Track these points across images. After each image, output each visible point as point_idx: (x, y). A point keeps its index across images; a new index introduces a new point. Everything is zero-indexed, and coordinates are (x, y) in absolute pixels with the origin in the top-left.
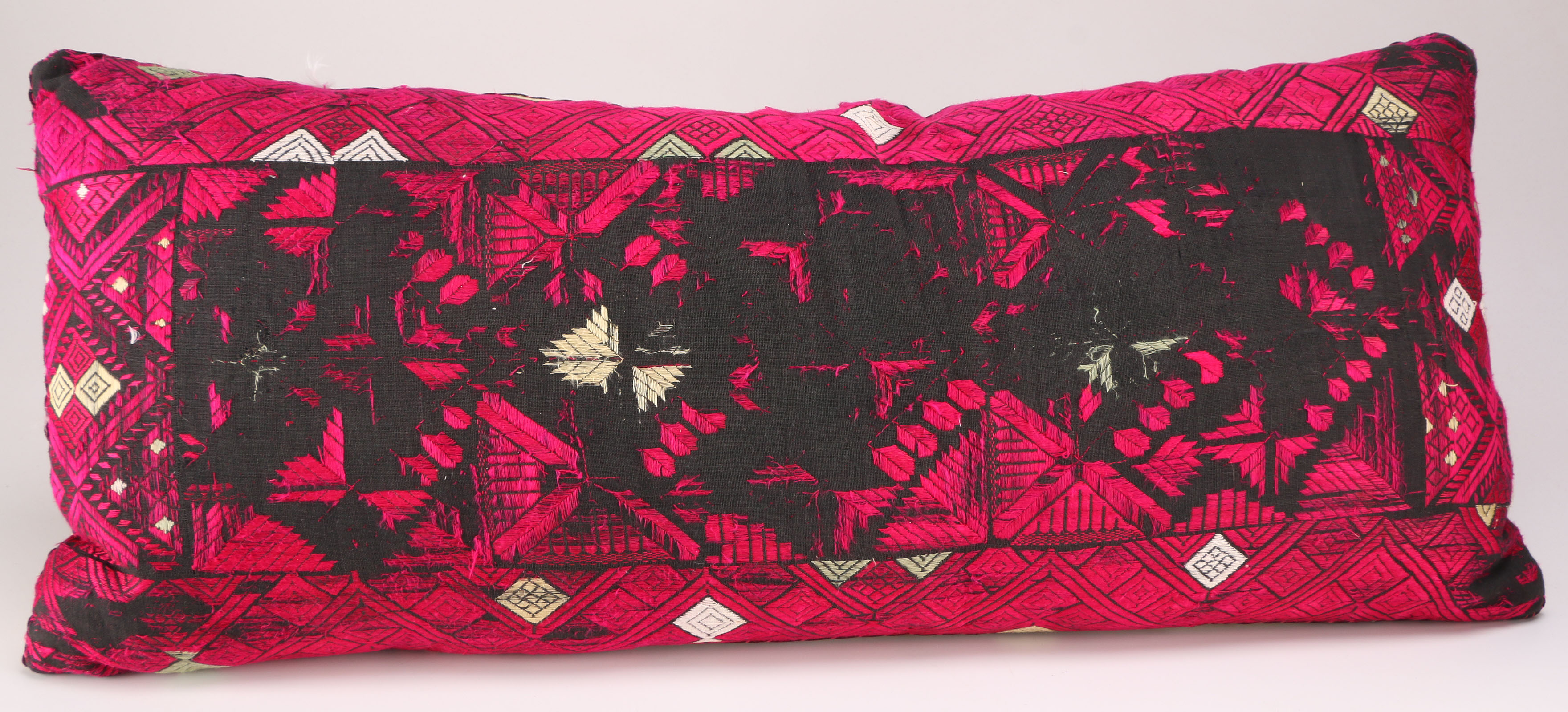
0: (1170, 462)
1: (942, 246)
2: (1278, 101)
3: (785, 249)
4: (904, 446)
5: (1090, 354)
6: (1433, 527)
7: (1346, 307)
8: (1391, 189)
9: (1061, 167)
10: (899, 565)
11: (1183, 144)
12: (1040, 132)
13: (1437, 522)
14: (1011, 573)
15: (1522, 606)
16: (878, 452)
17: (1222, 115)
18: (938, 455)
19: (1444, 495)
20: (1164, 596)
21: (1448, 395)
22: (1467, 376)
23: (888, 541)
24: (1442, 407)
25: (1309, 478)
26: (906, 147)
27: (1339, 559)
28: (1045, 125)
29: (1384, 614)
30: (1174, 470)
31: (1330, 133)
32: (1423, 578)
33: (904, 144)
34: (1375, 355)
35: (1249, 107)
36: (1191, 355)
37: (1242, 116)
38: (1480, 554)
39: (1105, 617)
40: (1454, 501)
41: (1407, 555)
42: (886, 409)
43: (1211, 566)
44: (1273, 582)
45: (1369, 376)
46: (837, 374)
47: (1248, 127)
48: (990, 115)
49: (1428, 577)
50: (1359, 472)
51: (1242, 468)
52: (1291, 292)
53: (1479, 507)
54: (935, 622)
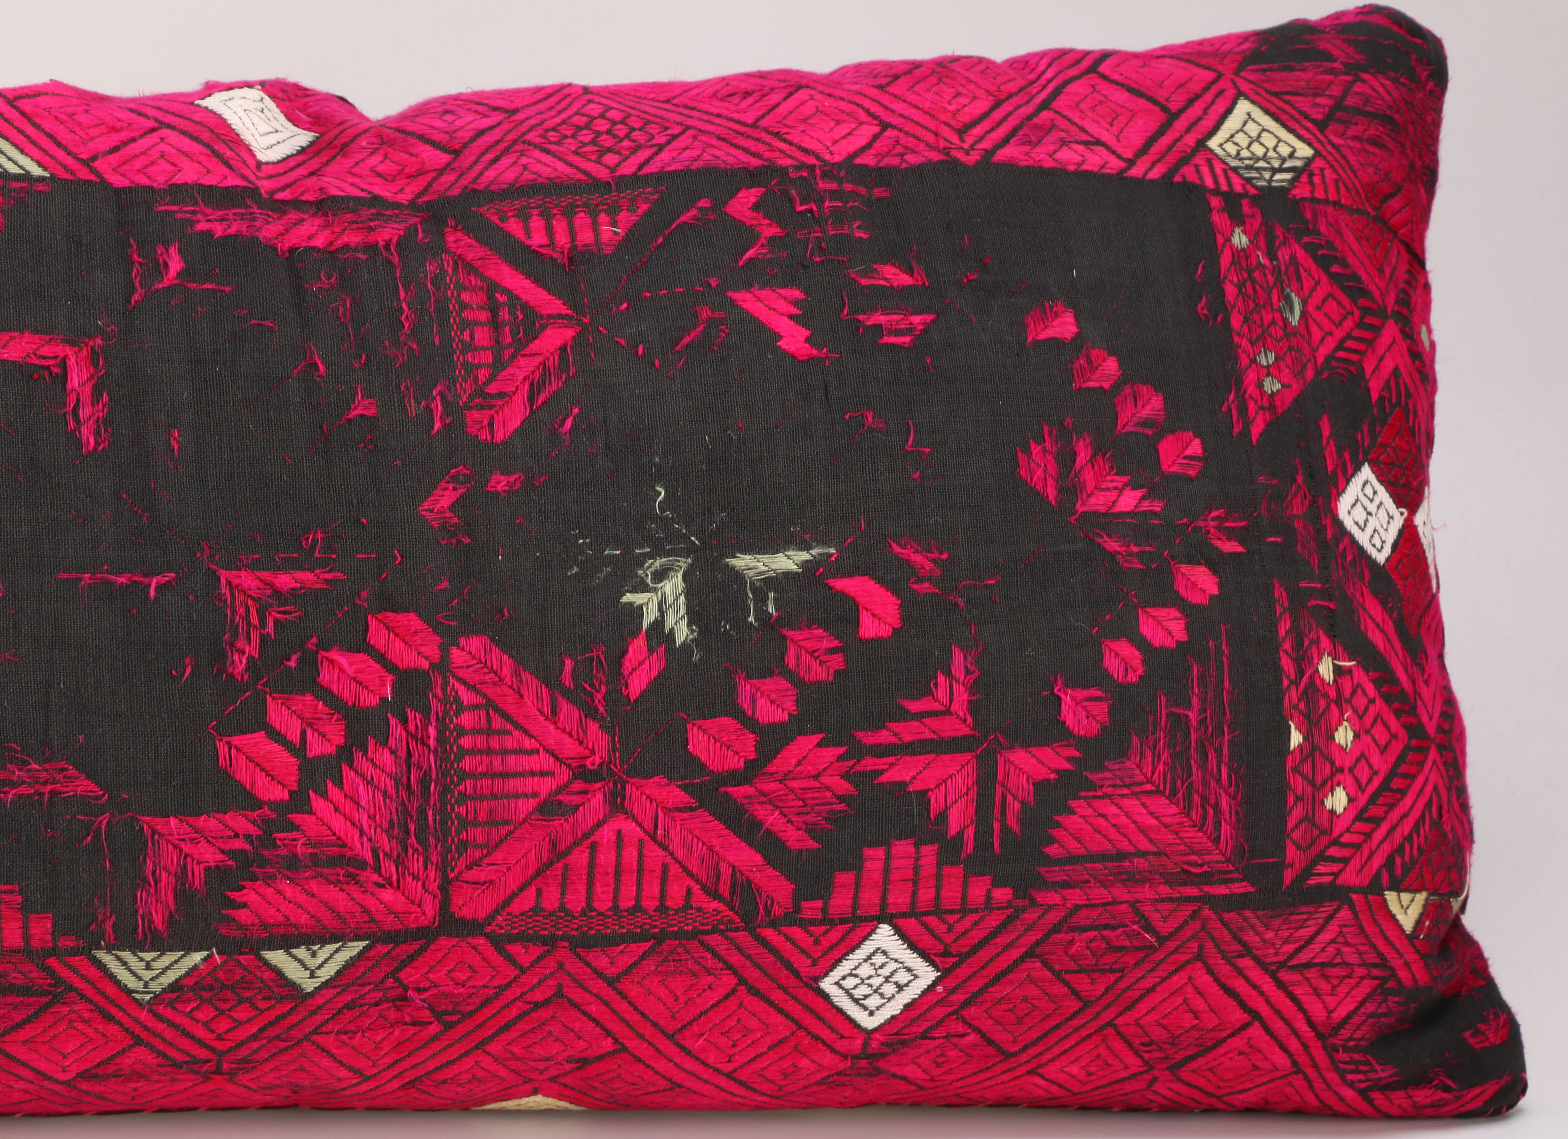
0: (794, 784)
1: (368, 357)
2: (1045, 115)
3: (60, 350)
4: (278, 733)
5: (647, 571)
6: (1297, 929)
7: (1146, 506)
8: (1250, 291)
9: (607, 219)
10: (266, 963)
11: (849, 187)
12: (576, 153)
13: (1306, 920)
14: (485, 987)
15: (1477, 1091)
16: (228, 743)
17: (930, 138)
18: (345, 754)
19: (1321, 868)
20: (781, 1042)
21: (1335, 681)
22: (1375, 647)
23: (243, 915)
24: (1322, 704)
25: (1059, 825)
26: (319, 169)
27: (1116, 982)
28: (587, 139)
29: (1211, 1095)
30: (803, 800)
31: (1139, 182)
32: (1279, 1026)
33: (315, 163)
34: (1196, 598)
35: (986, 124)
36: (840, 584)
37: (969, 141)
38: (1390, 984)
39: (670, 1080)
40: (1340, 881)
41: (1247, 979)
42: (244, 661)
43: (870, 985)
44: (990, 1022)
45: (1182, 636)
46: (152, 593)
47: (977, 162)
48: (486, 116)
49: (1288, 1024)
50: (1157, 818)
51: (933, 801)
52: (1039, 473)
53: (1391, 897)
54: (340, 1080)
